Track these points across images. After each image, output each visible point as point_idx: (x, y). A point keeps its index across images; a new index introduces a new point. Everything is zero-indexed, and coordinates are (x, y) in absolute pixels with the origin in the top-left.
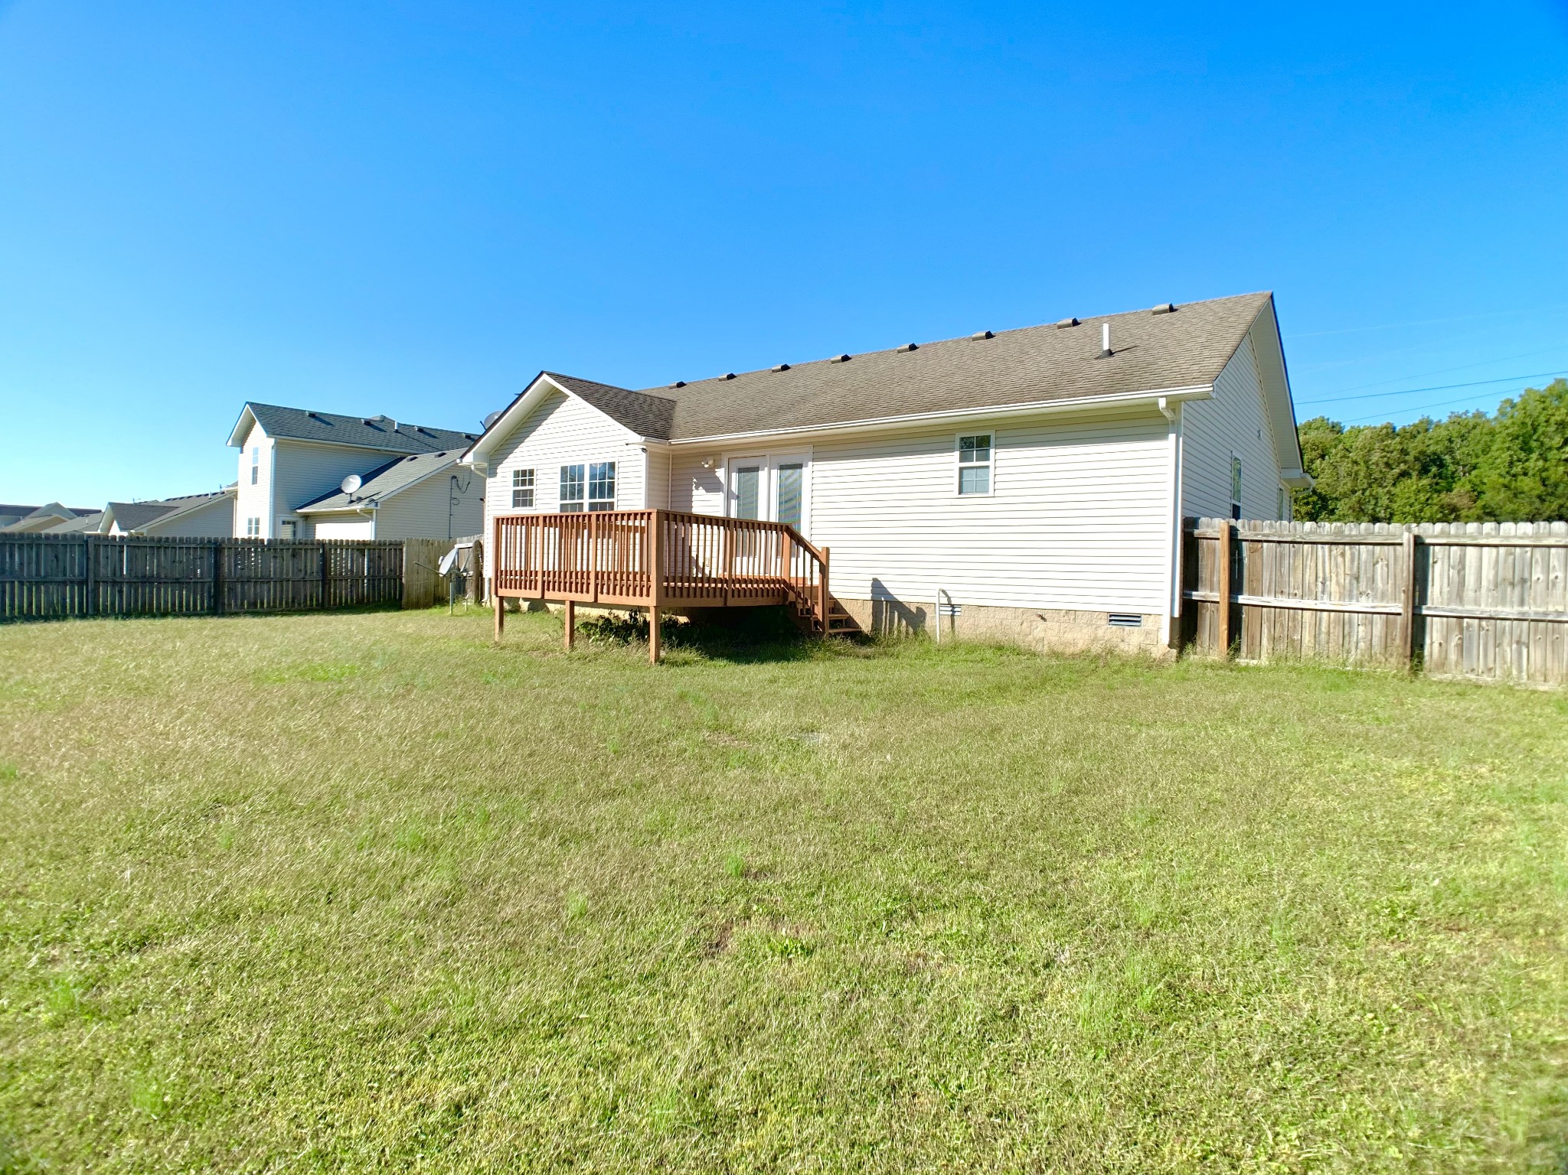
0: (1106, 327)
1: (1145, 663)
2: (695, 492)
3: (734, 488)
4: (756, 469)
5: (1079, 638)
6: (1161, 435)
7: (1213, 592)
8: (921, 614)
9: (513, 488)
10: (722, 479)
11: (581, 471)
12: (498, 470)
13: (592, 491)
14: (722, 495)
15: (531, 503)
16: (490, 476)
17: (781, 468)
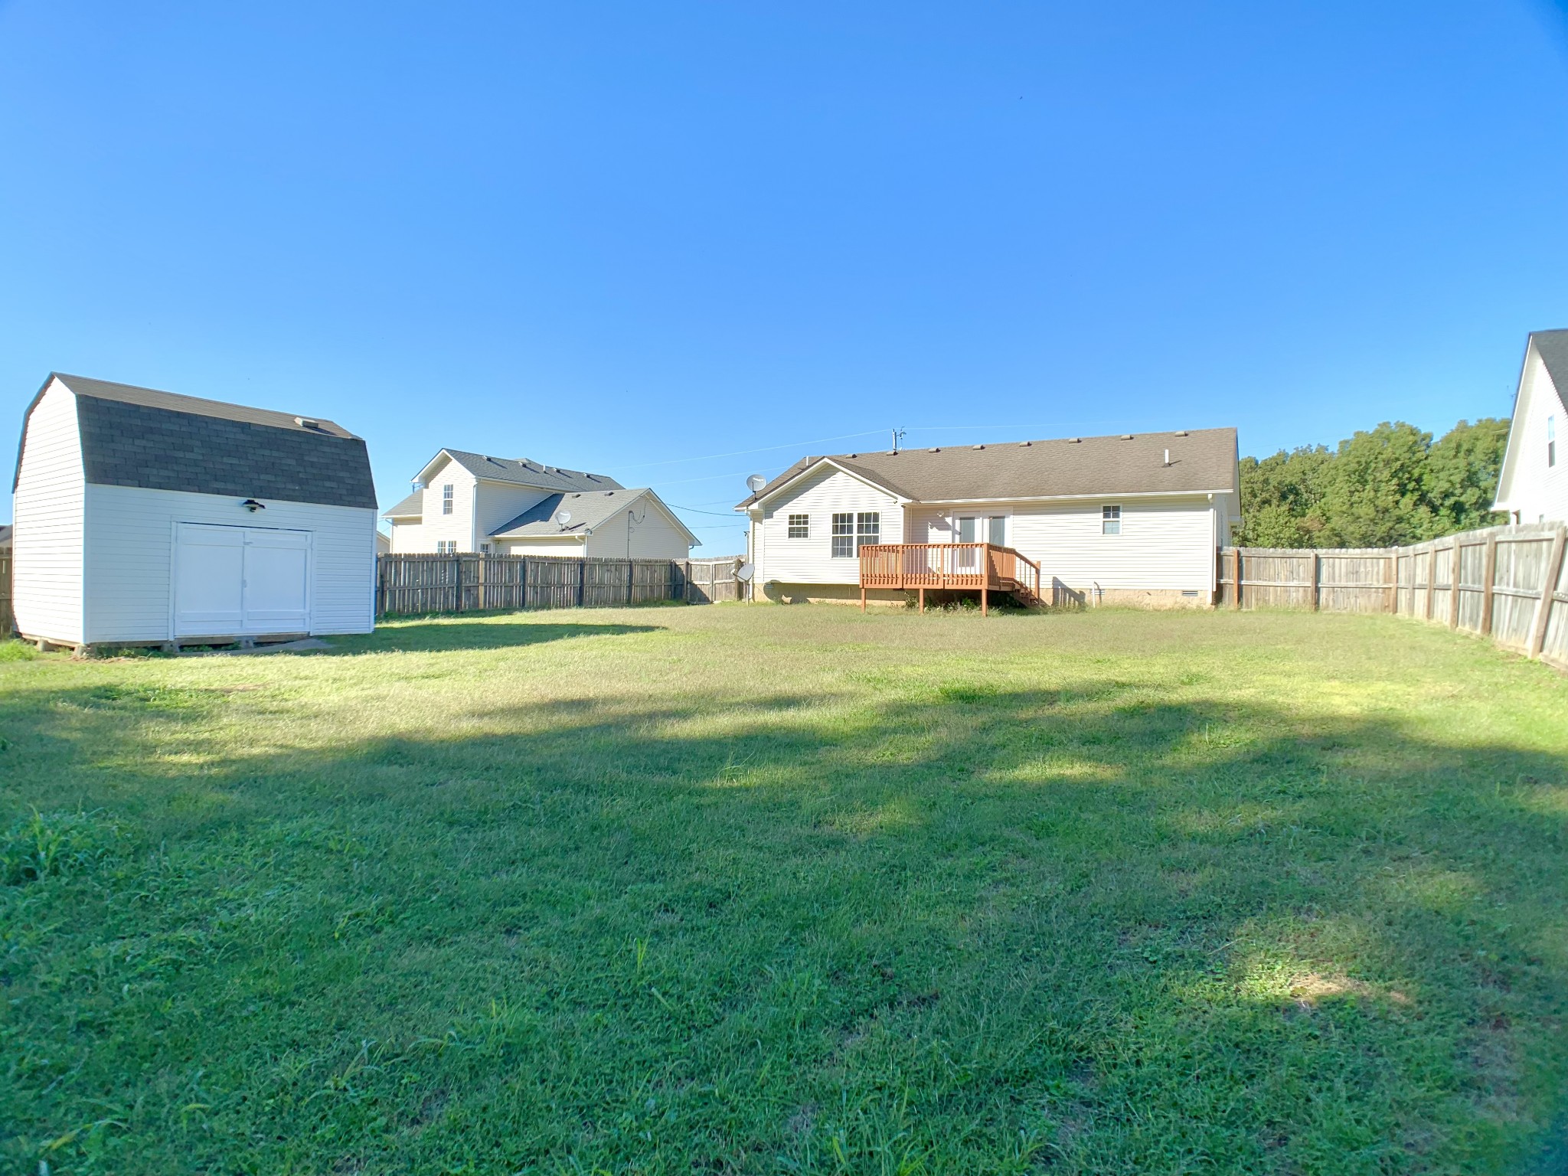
0: (1167, 451)
1: (1199, 610)
2: (930, 530)
3: (958, 528)
4: (973, 518)
5: (1168, 603)
6: (1207, 509)
7: (1230, 580)
8: (1082, 594)
9: (788, 526)
10: (950, 523)
11: (850, 516)
12: (775, 513)
13: (860, 529)
14: (950, 532)
15: (806, 536)
16: (767, 517)
17: (990, 518)
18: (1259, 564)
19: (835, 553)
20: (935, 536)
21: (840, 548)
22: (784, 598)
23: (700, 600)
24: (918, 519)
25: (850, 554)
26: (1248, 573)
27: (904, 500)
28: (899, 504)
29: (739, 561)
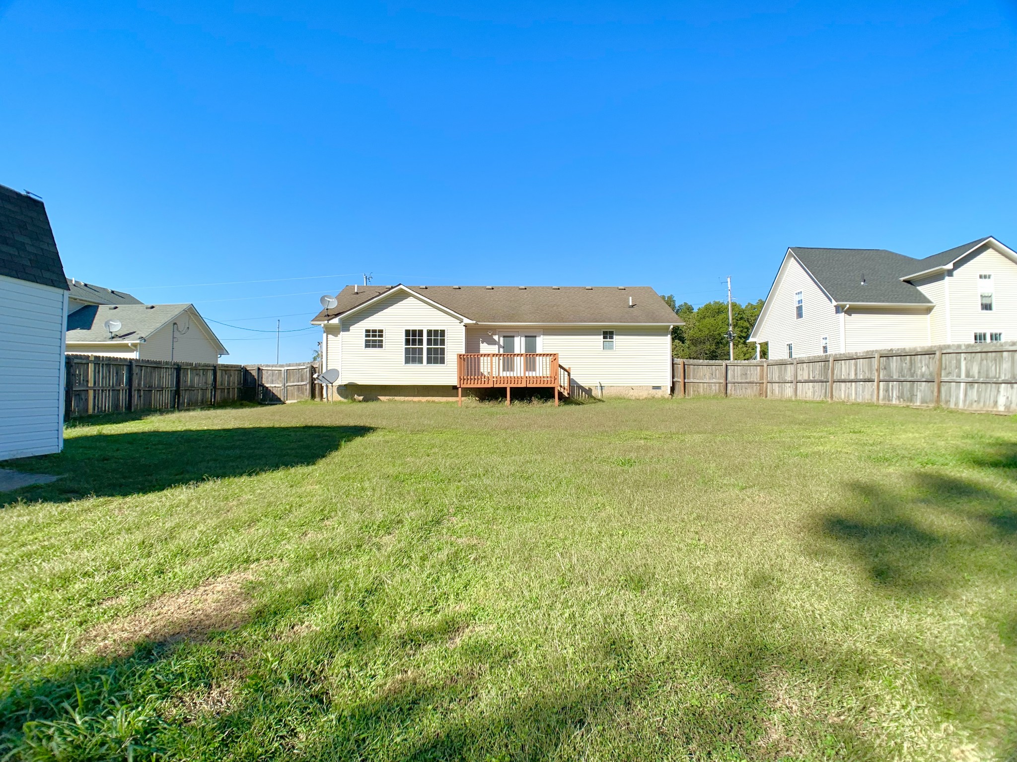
0: (631, 298)
1: (663, 399)
2: (481, 345)
3: (502, 343)
4: (514, 337)
5: (644, 394)
6: (666, 335)
7: (679, 379)
8: (590, 390)
9: (365, 338)
10: (497, 340)
11: (421, 332)
12: (351, 328)
13: (429, 342)
14: (497, 346)
15: (381, 346)
16: (344, 331)
17: (526, 337)
18: (694, 370)
19: (407, 361)
20: (484, 348)
21: (412, 357)
22: (356, 396)
23: (271, 400)
24: (474, 336)
25: (420, 361)
26: (689, 375)
27: (466, 321)
28: (463, 324)
29: (312, 367)
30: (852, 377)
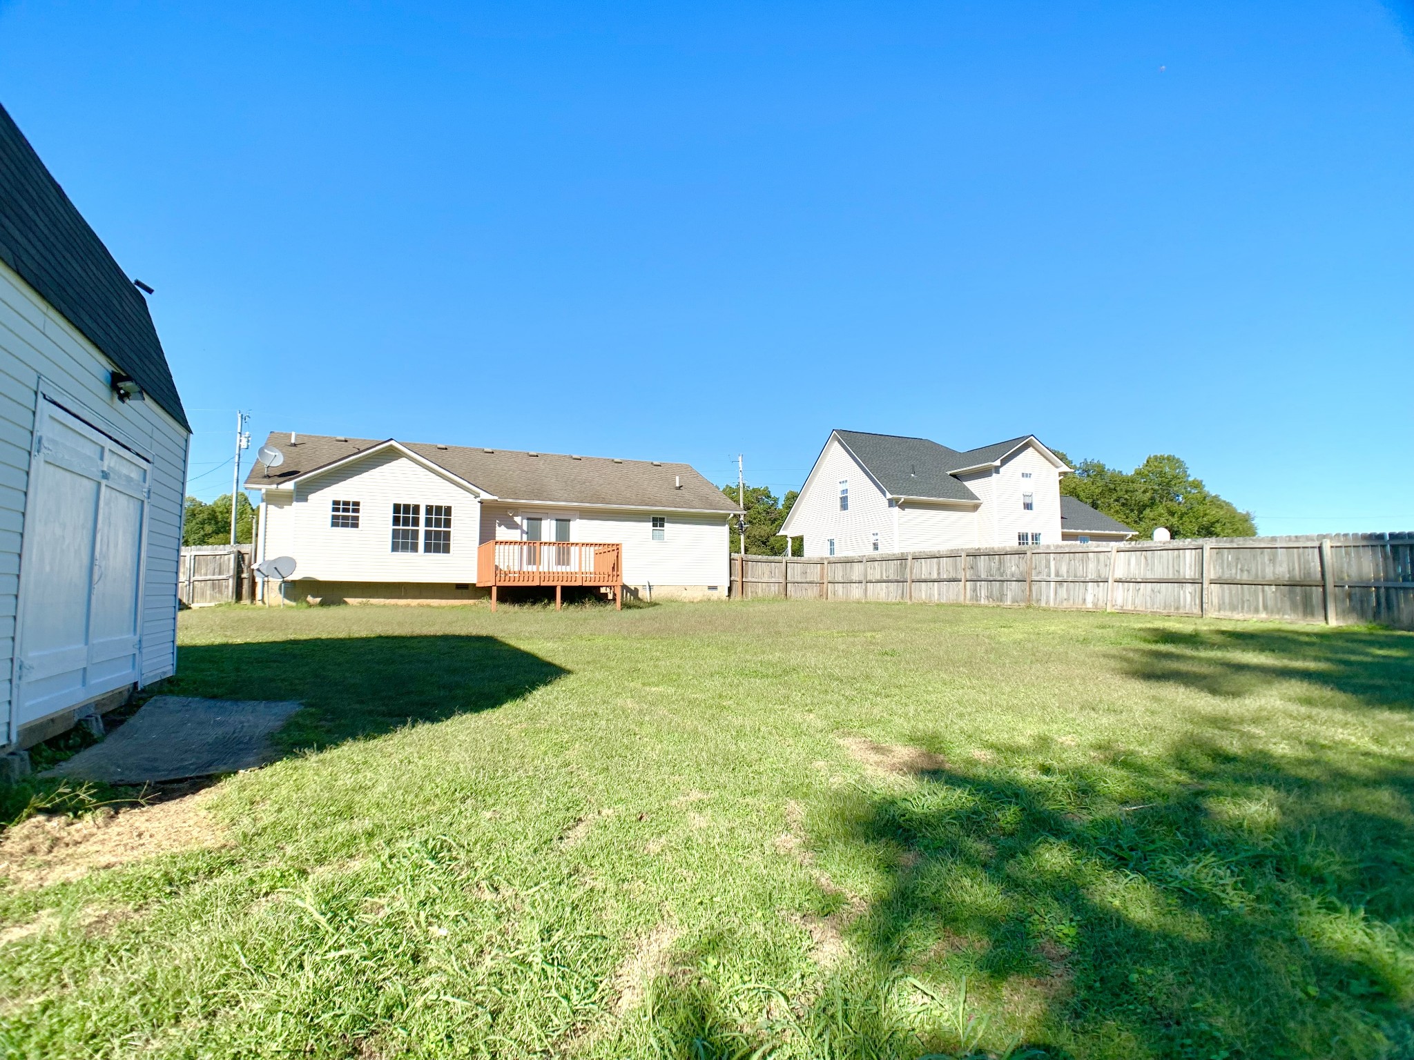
0: (677, 478)
1: (719, 601)
2: (497, 528)
3: (525, 528)
4: (541, 519)
5: (698, 595)
6: (721, 524)
7: (737, 578)
8: (636, 590)
9: (331, 513)
10: (519, 523)
11: (416, 509)
12: (311, 497)
13: (428, 522)
14: (519, 531)
15: (356, 525)
16: (298, 500)
17: (557, 520)
18: (752, 567)
19: (395, 548)
20: (502, 533)
21: (403, 541)
24: (492, 516)
25: (414, 548)
26: (747, 573)
27: (485, 496)
28: (479, 499)
29: (239, 552)
30: (935, 576)
